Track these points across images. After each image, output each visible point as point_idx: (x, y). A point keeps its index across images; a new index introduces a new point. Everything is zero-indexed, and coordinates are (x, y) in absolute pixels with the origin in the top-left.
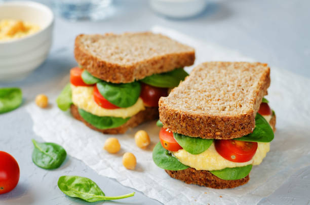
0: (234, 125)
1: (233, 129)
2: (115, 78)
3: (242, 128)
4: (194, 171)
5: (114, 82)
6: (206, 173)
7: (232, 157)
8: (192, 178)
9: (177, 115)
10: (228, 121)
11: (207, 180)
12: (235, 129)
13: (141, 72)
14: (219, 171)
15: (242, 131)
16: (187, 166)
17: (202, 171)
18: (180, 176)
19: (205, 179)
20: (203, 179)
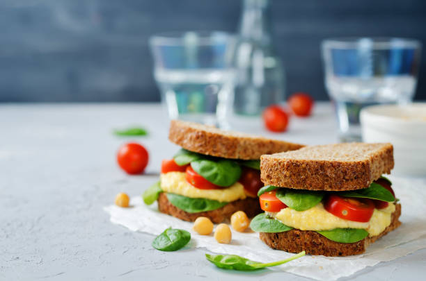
0: (346, 172)
1: (344, 178)
2: (215, 149)
3: (355, 178)
4: (298, 233)
5: (213, 155)
6: (312, 234)
7: (343, 212)
8: (296, 243)
9: (280, 164)
10: (339, 166)
11: (314, 244)
12: (347, 177)
13: (245, 150)
14: (327, 231)
15: (355, 181)
16: (291, 227)
17: (307, 231)
18: (282, 242)
19: (311, 242)
20: (308, 243)
